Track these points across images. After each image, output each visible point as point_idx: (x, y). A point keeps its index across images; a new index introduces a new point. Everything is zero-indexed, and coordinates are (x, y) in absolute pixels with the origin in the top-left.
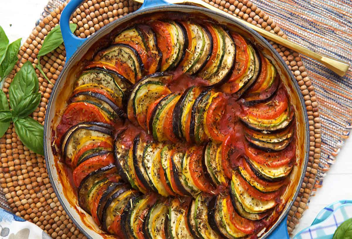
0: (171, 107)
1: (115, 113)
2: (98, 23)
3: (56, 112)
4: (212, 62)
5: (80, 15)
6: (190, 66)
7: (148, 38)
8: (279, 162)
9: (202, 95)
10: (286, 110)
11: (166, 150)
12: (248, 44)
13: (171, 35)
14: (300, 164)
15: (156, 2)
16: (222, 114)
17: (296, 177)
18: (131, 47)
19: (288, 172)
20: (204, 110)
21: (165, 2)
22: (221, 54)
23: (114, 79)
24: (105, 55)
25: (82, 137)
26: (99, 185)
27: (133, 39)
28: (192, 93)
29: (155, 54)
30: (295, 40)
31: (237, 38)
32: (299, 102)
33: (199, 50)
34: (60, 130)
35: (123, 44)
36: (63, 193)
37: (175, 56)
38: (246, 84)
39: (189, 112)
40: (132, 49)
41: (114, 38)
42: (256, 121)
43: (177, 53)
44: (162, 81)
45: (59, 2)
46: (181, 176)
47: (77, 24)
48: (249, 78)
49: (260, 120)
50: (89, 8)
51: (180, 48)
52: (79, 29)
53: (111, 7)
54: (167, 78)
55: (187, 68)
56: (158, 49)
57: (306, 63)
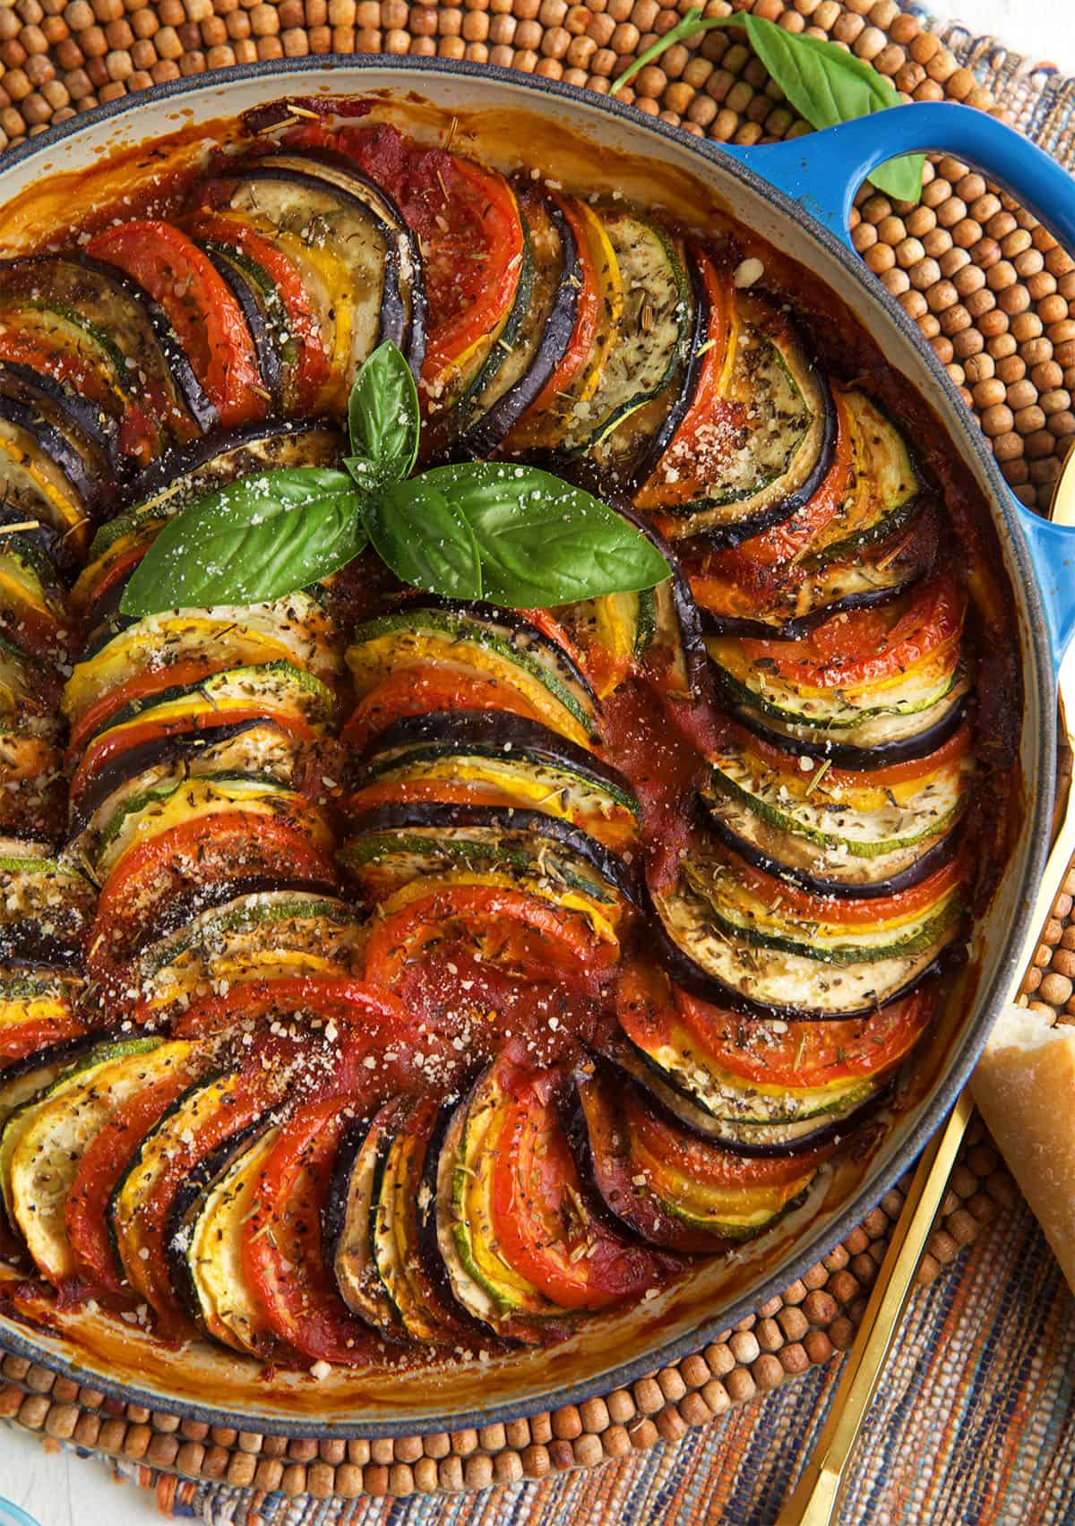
0: (526, 701)
1: (478, 415)
2: (934, 312)
3: (462, 117)
4: (772, 901)
5: (970, 215)
6: (746, 787)
7: (874, 559)
8: (273, 1284)
9: (597, 856)
10: (544, 1298)
11: (302, 690)
12: (876, 1079)
13: (898, 679)
14: (271, 1396)
15: (1061, 587)
16: (506, 966)
17: (202, 1378)
18: (824, 475)
19: (222, 1334)
20: (519, 872)
21: (1063, 633)
22: (819, 942)
23: (652, 396)
24: (772, 348)
25: (344, 255)
26: (101, 359)
27: (861, 483)
28: (606, 804)
29: (795, 604)
30: (915, 1327)
31: (903, 1022)
32: (590, 1369)
33: (828, 824)
34: (375, 142)
35: (835, 436)
36: (50, 173)
37: (791, 705)
38: (672, 1080)
39: (504, 795)
40: (813, 481)
41: (862, 390)
42: (481, 1148)
43: (808, 715)
44: (660, 646)
45: (1023, 110)
46: (171, 774)
47: (922, 203)
48: (700, 1095)
49: (486, 1166)
50: (1003, 258)
51: (835, 727)
52: (894, 213)
53: (1020, 368)
54: (677, 669)
55: (731, 774)
56: (819, 616)
57: (798, 1388)
